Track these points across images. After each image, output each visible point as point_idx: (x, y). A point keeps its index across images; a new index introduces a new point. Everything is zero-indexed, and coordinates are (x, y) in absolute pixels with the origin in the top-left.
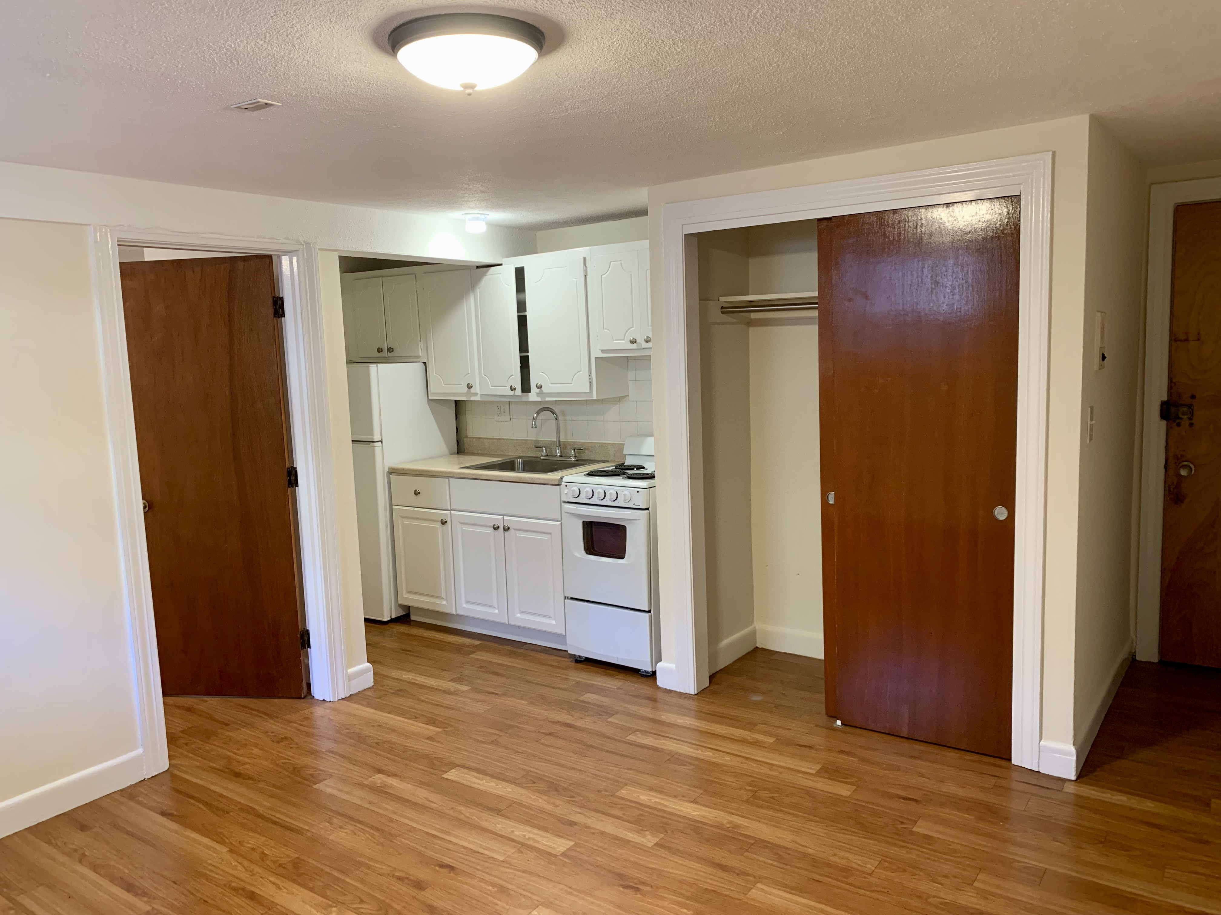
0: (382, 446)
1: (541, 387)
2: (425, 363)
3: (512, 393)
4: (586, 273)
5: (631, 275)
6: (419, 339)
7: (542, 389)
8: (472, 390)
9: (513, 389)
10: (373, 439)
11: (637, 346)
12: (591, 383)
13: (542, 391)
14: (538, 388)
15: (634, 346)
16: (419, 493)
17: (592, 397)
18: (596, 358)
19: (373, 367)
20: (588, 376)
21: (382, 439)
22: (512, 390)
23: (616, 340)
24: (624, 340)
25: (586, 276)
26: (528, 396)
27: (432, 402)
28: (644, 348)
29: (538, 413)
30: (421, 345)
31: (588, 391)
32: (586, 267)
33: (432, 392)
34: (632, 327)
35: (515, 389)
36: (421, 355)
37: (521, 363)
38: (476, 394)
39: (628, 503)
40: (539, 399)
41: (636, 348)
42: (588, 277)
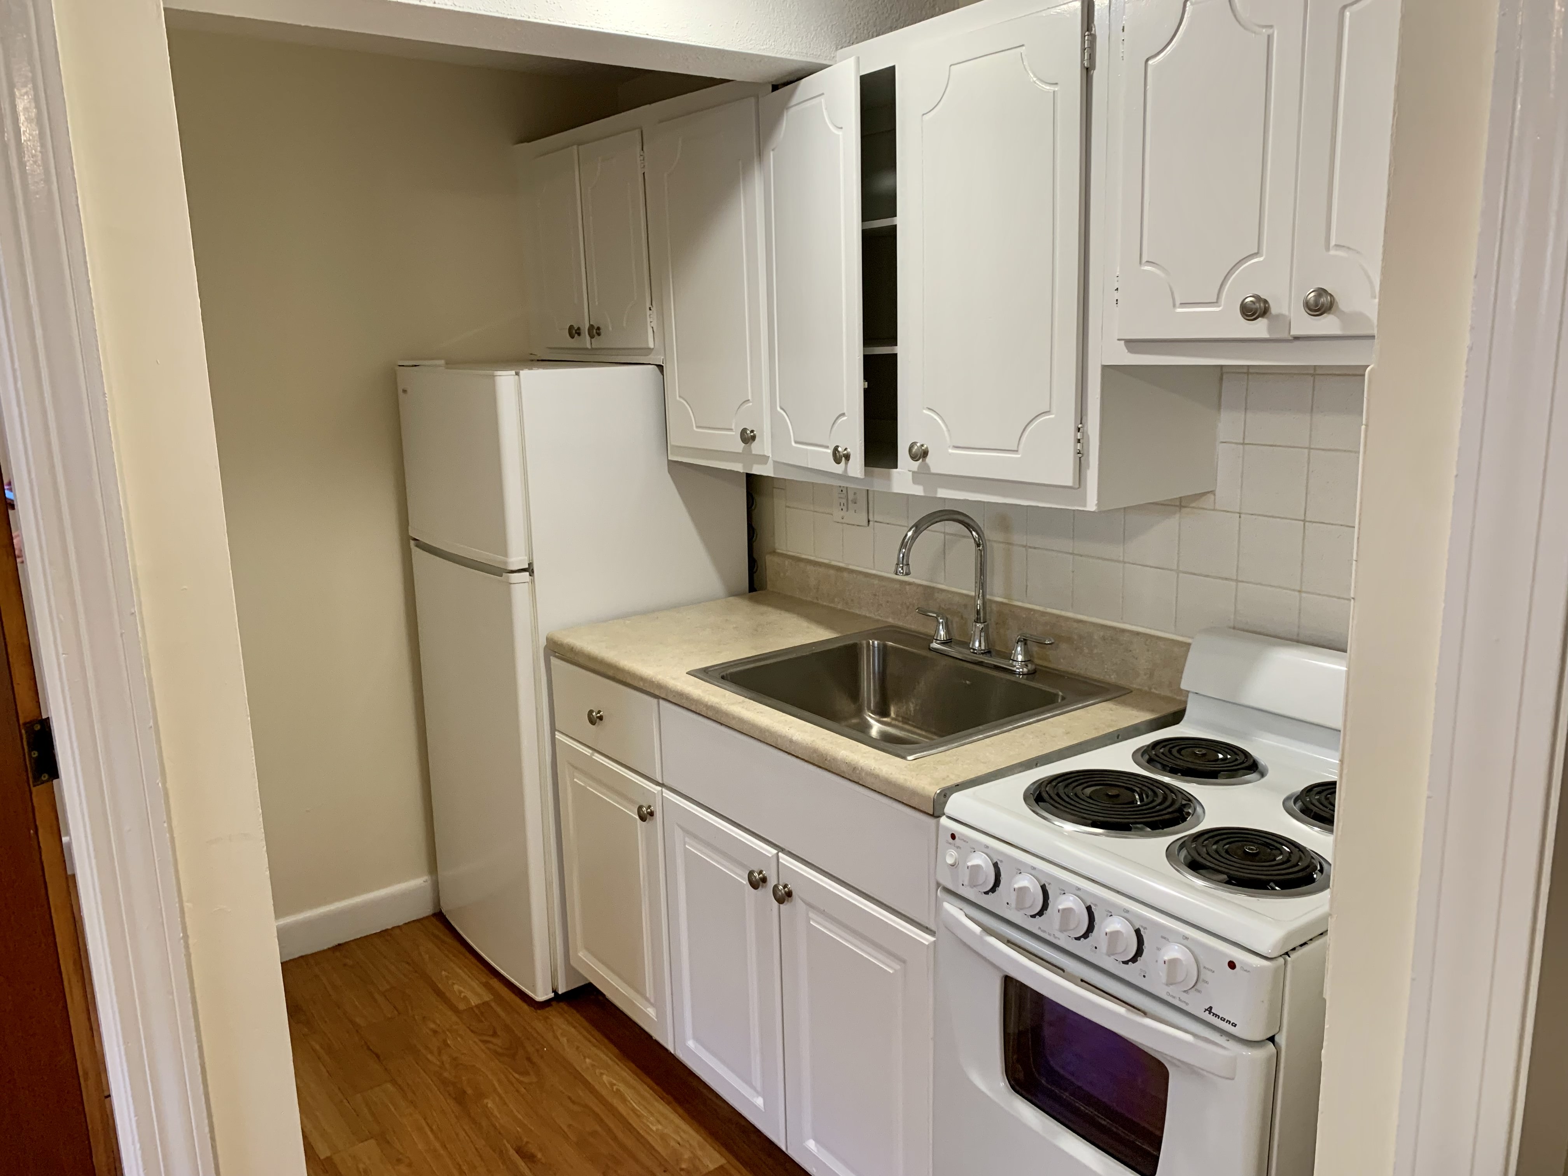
0: (533, 581)
1: (925, 454)
2: (660, 367)
3: (839, 469)
4: (1092, 58)
5: (1269, 38)
6: (648, 305)
7: (928, 459)
8: (755, 447)
9: (839, 456)
10: (506, 563)
11: (1270, 330)
12: (1081, 456)
13: (928, 468)
14: (914, 457)
15: (1259, 328)
16: (601, 718)
17: (1084, 503)
18: (1105, 368)
19: (505, 379)
20: (1072, 429)
21: (530, 564)
22: (837, 461)
23: (1183, 304)
24: (1216, 303)
25: (1088, 71)
26: (889, 478)
27: (675, 468)
28: (1297, 338)
29: (918, 528)
30: (652, 320)
31: (1068, 480)
32: (1093, 38)
33: (673, 443)
34: (1256, 254)
35: (847, 457)
36: (651, 345)
37: (866, 378)
38: (763, 459)
39: (1184, 997)
40: (918, 490)
41: (1265, 335)
42: (1096, 75)
